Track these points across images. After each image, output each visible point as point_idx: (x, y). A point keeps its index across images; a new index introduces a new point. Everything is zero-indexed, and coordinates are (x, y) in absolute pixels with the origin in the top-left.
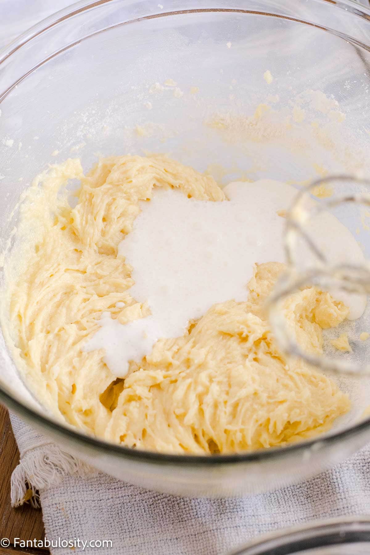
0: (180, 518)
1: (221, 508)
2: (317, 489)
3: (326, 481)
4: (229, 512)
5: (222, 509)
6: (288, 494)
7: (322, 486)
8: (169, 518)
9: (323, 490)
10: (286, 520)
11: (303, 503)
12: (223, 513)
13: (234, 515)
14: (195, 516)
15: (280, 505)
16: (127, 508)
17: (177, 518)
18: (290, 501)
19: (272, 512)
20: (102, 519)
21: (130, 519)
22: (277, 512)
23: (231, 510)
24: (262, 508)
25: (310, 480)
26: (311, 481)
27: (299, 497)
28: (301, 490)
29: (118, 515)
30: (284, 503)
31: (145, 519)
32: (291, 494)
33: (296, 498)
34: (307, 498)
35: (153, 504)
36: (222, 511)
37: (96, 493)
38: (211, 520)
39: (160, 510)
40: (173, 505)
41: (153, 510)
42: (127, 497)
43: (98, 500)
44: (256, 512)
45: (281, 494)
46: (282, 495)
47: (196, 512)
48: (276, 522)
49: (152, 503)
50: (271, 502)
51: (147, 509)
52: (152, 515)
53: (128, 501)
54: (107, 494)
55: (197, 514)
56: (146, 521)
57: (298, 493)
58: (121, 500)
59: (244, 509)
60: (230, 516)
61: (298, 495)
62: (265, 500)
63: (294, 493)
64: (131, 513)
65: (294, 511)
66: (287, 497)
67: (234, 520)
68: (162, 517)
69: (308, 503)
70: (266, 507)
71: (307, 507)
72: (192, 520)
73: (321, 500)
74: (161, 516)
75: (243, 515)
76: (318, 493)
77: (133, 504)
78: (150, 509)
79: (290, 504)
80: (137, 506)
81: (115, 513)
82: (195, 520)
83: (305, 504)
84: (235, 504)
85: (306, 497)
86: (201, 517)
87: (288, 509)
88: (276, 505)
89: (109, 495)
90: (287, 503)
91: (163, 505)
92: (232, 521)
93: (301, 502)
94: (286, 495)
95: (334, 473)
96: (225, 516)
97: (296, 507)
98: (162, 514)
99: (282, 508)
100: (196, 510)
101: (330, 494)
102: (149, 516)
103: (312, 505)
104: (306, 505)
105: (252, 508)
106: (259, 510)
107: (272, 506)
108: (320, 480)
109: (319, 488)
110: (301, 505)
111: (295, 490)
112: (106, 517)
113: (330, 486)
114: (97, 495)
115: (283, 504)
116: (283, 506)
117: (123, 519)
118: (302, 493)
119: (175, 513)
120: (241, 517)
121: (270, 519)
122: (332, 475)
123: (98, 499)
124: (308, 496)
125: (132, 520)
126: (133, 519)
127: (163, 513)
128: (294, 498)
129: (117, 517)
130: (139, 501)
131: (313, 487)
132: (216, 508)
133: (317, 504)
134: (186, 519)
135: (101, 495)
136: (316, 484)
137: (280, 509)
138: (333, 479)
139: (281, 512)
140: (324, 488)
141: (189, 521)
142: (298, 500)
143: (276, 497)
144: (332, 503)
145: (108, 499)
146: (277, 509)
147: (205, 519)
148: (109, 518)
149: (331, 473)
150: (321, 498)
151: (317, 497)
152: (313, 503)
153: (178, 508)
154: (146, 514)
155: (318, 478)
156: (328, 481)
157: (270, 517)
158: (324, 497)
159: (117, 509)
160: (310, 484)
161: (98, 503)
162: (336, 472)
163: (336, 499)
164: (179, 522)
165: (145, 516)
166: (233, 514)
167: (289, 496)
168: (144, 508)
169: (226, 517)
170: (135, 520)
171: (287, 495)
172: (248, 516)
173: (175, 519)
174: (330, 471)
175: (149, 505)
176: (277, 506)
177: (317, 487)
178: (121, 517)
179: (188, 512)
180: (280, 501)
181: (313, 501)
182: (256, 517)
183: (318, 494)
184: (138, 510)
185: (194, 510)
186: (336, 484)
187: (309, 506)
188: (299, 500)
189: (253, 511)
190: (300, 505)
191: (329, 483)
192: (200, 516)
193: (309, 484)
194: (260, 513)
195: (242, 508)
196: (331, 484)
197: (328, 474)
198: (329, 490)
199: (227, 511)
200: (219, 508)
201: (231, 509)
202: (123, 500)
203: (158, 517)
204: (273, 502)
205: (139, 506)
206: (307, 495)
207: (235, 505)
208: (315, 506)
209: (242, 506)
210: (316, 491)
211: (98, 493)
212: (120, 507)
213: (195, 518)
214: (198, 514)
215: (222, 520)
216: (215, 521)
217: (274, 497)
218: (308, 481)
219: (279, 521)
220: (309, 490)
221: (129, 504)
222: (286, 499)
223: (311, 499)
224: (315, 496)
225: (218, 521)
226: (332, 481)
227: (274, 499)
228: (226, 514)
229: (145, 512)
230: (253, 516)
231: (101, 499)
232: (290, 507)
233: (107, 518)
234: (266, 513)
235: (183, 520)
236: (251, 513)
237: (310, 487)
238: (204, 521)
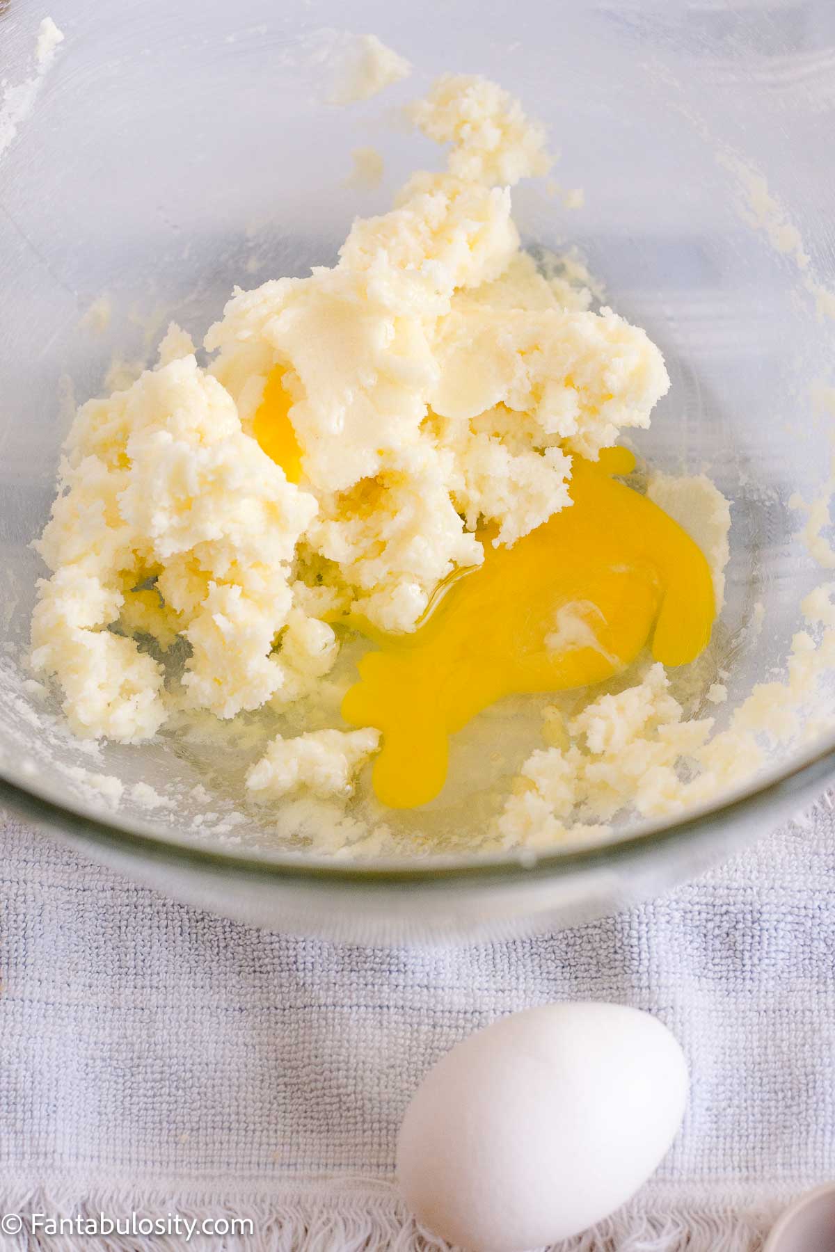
0: (257, 964)
1: (353, 956)
2: (589, 951)
3: (613, 938)
4: (372, 969)
5: (355, 959)
6: (519, 950)
7: (601, 947)
8: (234, 959)
9: (602, 957)
10: (502, 1010)
11: (552, 976)
12: (356, 968)
13: (380, 978)
14: (290, 966)
15: (496, 972)
16: (142, 920)
17: (251, 964)
18: (522, 967)
19: (473, 984)
20: (79, 933)
21: (144, 946)
22: (486, 985)
23: (375, 966)
24: (452, 973)
25: (577, 928)
26: (578, 930)
27: (543, 961)
28: (552, 946)
29: (118, 931)
30: (506, 966)
31: (179, 950)
32: (527, 950)
33: (536, 962)
34: (563, 967)
35: (203, 919)
36: (354, 963)
37: (77, 871)
38: (326, 980)
39: (216, 936)
40: (246, 931)
41: (199, 935)
42: (148, 892)
43: (79, 890)
44: (434, 979)
45: (505, 947)
46: (505, 949)
47: (296, 956)
48: (478, 1009)
49: (201, 916)
50: (477, 960)
51: (186, 929)
52: (196, 945)
53: (147, 902)
54: (103, 877)
55: (295, 963)
56: (181, 956)
57: (543, 950)
58: (132, 898)
59: (406, 968)
60: (370, 979)
61: (542, 955)
62: (463, 955)
63: (534, 950)
64: (150, 931)
65: (525, 991)
66: (517, 957)
67: (379, 991)
68: (218, 954)
69: (562, 978)
70: (462, 970)
71: (560, 987)
72: (283, 974)
73: (595, 980)
74: (216, 950)
75: (401, 982)
76: (591, 961)
77: (158, 913)
78: (194, 931)
79: (520, 972)
80: (167, 918)
81: (111, 925)
82: (290, 976)
83: (555, 980)
84: (387, 952)
85: (562, 965)
86: (304, 969)
87: (514, 983)
88: (486, 970)
89: (107, 881)
90: (513, 968)
91: (224, 927)
92: (374, 992)
93: (548, 973)
94: (515, 950)
95: (635, 925)
96: (358, 977)
97: (532, 981)
98: (218, 946)
99: (500, 978)
100: (295, 953)
101: (617, 971)
102: (190, 946)
103: (572, 987)
104: (559, 982)
105: (427, 969)
106: (442, 976)
107: (477, 971)
108: (600, 931)
109: (594, 949)
110: (546, 981)
111: (540, 944)
112: (90, 930)
113: (620, 951)
114: (79, 877)
115: (503, 971)
116: (502, 973)
117: (128, 943)
118: (554, 953)
119: (249, 949)
120: (397, 986)
121: (463, 1000)
122: (631, 929)
123: (80, 886)
124: (567, 963)
125: (147, 949)
126: (151, 948)
127: (222, 944)
128: (532, 961)
129: (116, 935)
130: (173, 905)
131: (580, 944)
132: (342, 955)
133: (583, 987)
134: (269, 968)
135: (88, 878)
136: (588, 939)
137: (493, 979)
138: (629, 936)
139: (494, 987)
140: (606, 953)
141: (276, 973)
142: (540, 967)
143: (491, 951)
144: (617, 993)
145: (103, 890)
146: (488, 978)
147: (312, 977)
148: (97, 934)
149: (630, 922)
150: (594, 975)
151: (586, 971)
152: (575, 982)
153: (257, 941)
154: (182, 941)
155: (595, 927)
156: (617, 940)
157: (467, 995)
158: (603, 974)
159: (118, 917)
160: (575, 936)
161: (77, 896)
162: (640, 923)
163: (627, 984)
164: (255, 972)
165: (180, 943)
166: (378, 975)
167: (520, 955)
168: (180, 927)
169: (361, 979)
170: (154, 948)
171: (517, 950)
172: (412, 986)
173: (246, 964)
174: (626, 918)
175: (192, 921)
176: (487, 973)
177: (589, 947)
178: (123, 937)
179: (276, 953)
180: (498, 961)
181: (576, 978)
182: (432, 990)
183: (589, 964)
184: (167, 927)
185: (292, 952)
186: (636, 950)
187: (563, 987)
188: (544, 967)
189: (428, 975)
190: (542, 979)
191: (619, 945)
192: (301, 967)
193: (572, 935)
194: (442, 983)
195: (402, 965)
196: (623, 947)
197: (622, 922)
198: (615, 960)
199: (367, 966)
200: (350, 956)
201: (377, 964)
202: (135, 899)
203: (209, 952)
204: (481, 961)
205: (170, 917)
206: (565, 960)
207: (388, 956)
208: (579, 991)
209: (403, 959)
210: (587, 957)
211: (81, 872)
212: (128, 913)
213: (289, 970)
214: (298, 964)
215: (351, 984)
216: (335, 984)
217: (486, 950)
218: (571, 929)
219: (485, 1008)
220: (570, 949)
221: (148, 910)
222: (512, 960)
223: (572, 971)
224: (583, 968)
225: (343, 986)
226: (626, 942)
227: (486, 955)
228: (363, 972)
229: (181, 935)
230: (427, 987)
231: (86, 887)
232: (518, 979)
233: (91, 934)
234: (458, 985)
235: (263, 969)
236: (421, 980)
237: (574, 945)
238: (309, 981)
